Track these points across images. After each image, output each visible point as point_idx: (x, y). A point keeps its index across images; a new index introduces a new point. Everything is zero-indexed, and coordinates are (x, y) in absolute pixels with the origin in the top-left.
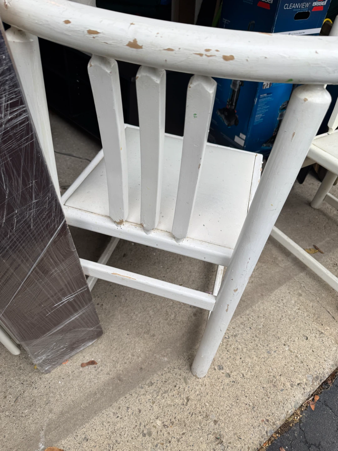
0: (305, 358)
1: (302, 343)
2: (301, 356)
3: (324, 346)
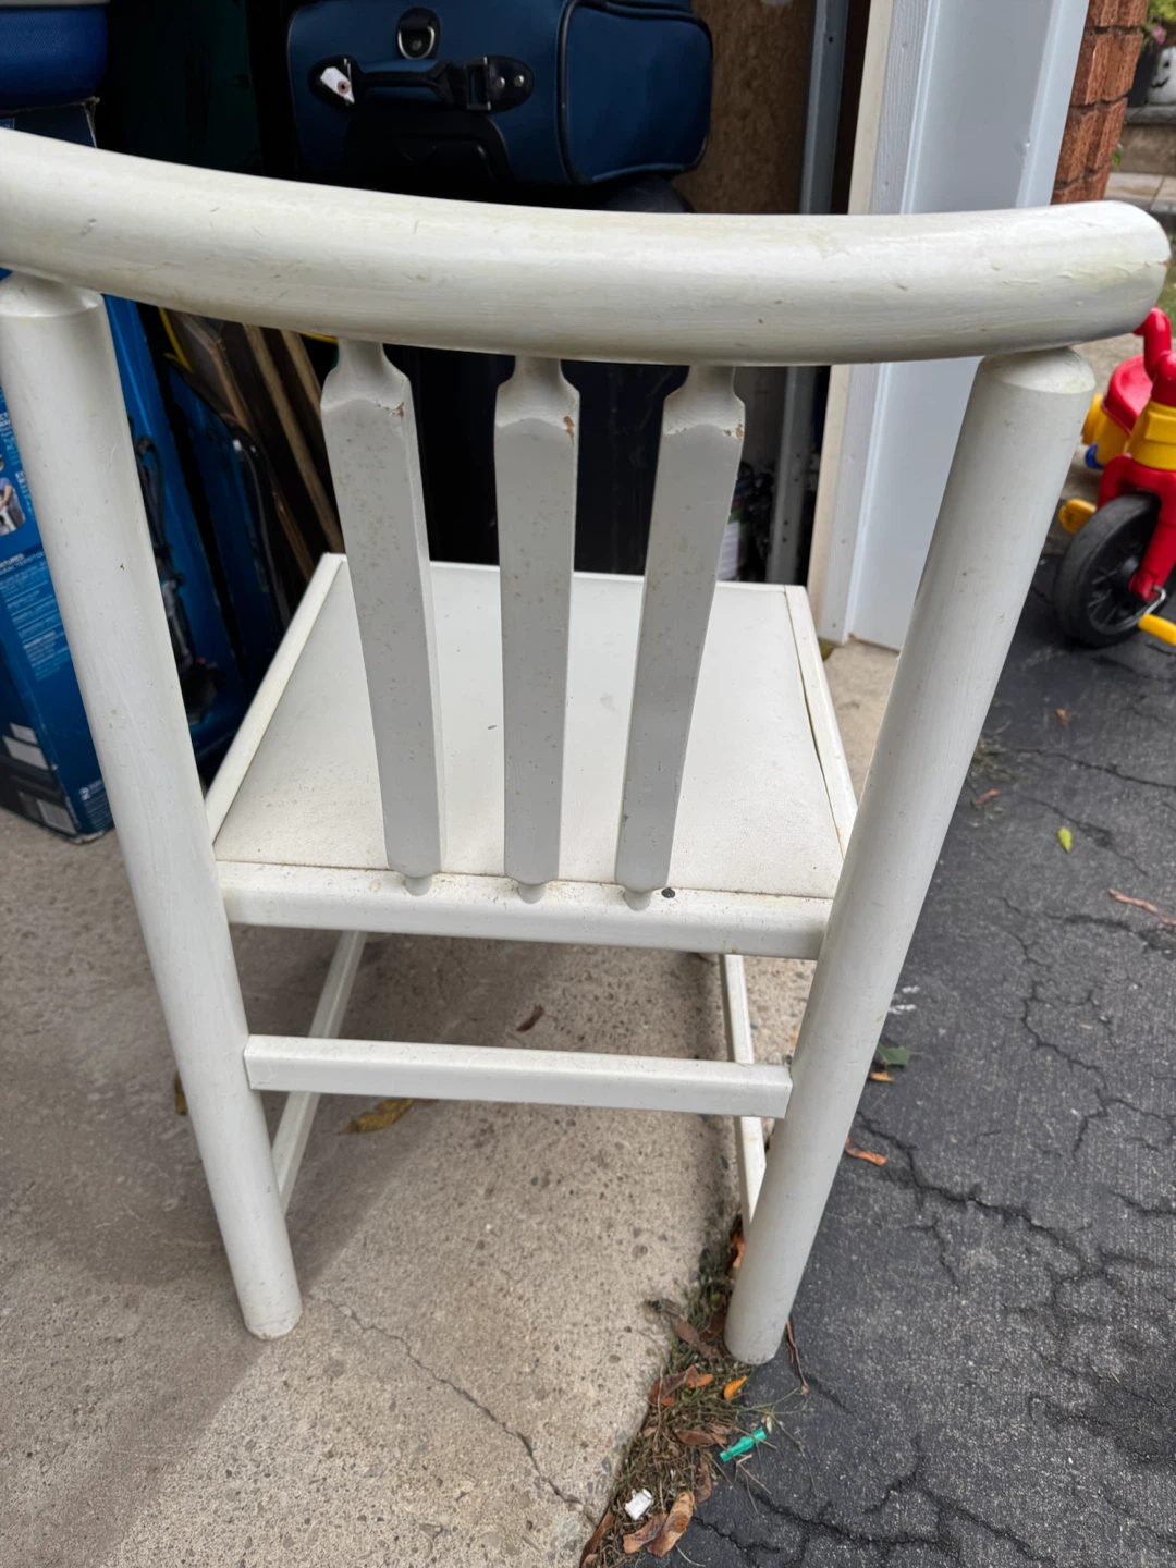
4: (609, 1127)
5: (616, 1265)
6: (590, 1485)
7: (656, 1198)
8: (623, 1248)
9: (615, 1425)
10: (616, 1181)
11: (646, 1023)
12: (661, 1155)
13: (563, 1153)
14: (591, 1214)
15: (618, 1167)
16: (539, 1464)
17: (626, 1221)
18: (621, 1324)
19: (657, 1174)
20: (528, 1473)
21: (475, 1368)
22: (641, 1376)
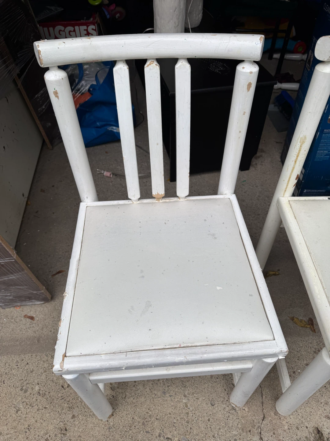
0: (195, 421)
1: (204, 405)
2: (193, 416)
3: (225, 422)
5: (319, 413)
8: (324, 411)
9: (284, 439)
16: (262, 424)
18: (306, 424)
20: (259, 423)
21: (268, 392)
22: (299, 439)
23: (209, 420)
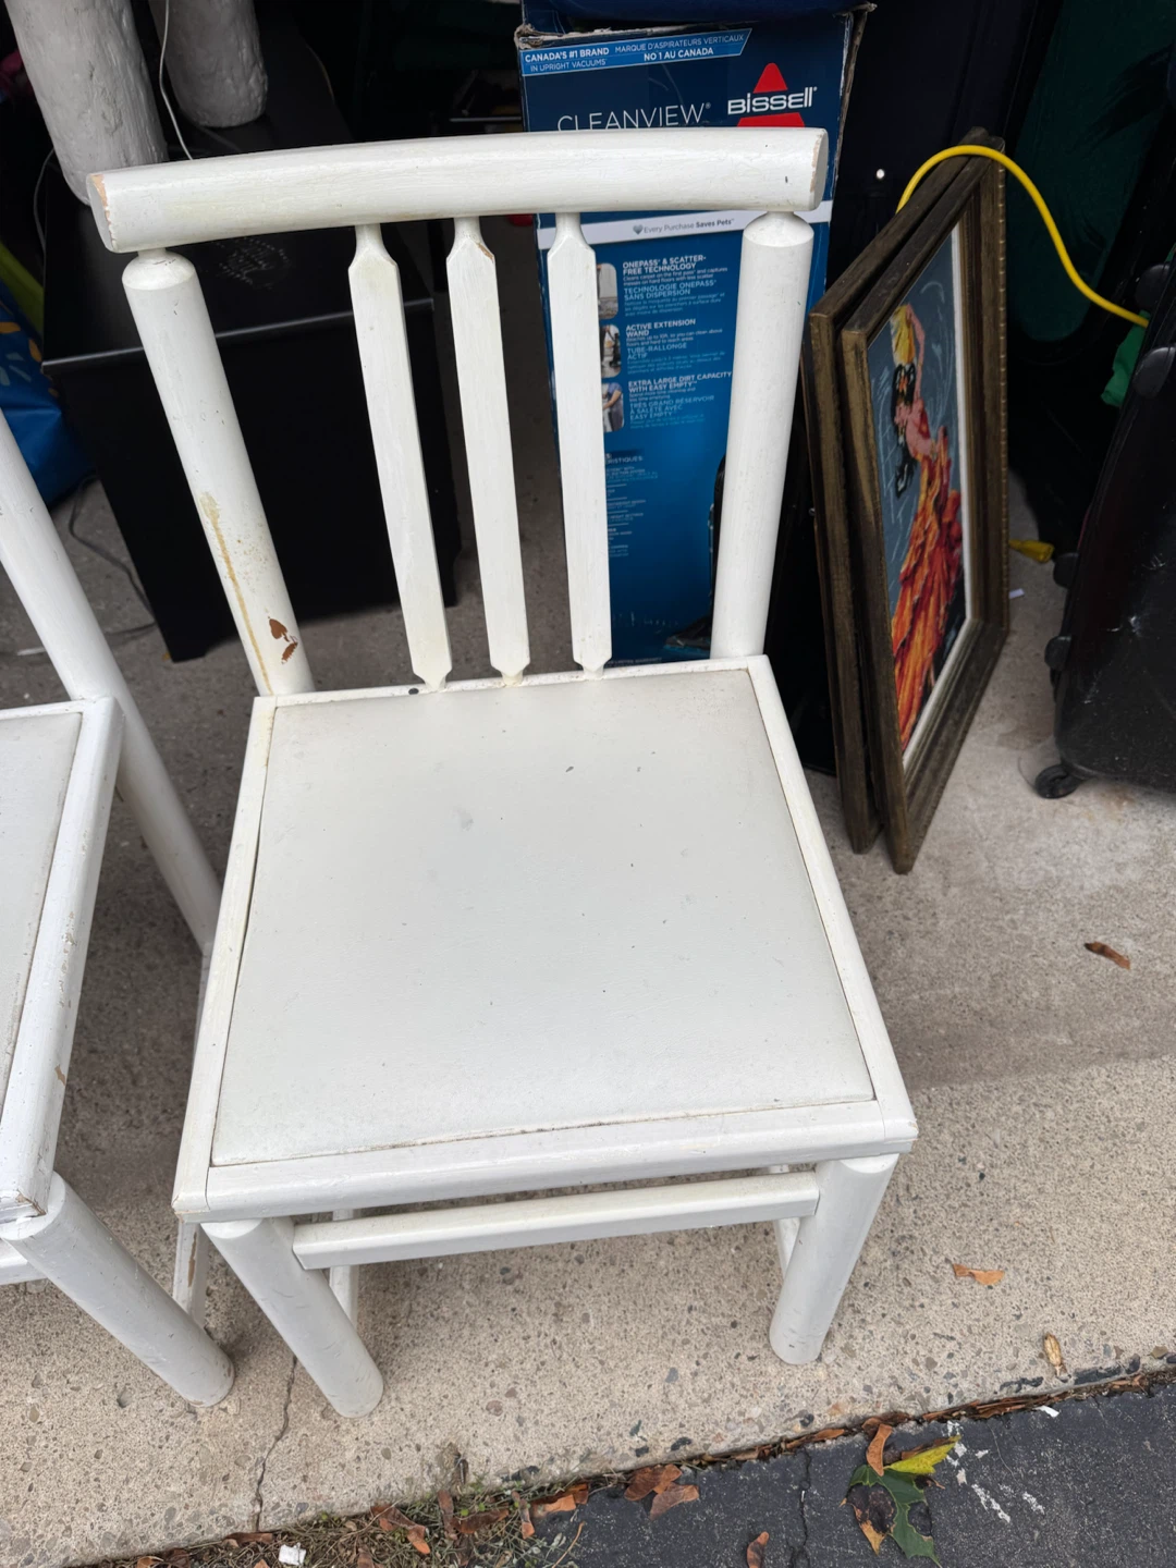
0: (49, 1464)
2: (46, 1447)
4: (599, 1296)
5: (470, 1397)
6: (278, 1505)
7: (556, 1387)
8: (488, 1391)
9: (333, 1493)
10: (549, 1340)
11: (737, 1248)
12: (602, 1363)
13: (546, 1274)
14: (503, 1341)
15: (564, 1332)
16: (273, 1452)
17: (516, 1376)
18: (420, 1438)
19: (580, 1372)
20: (262, 1449)
22: (385, 1488)
23: (97, 1456)
